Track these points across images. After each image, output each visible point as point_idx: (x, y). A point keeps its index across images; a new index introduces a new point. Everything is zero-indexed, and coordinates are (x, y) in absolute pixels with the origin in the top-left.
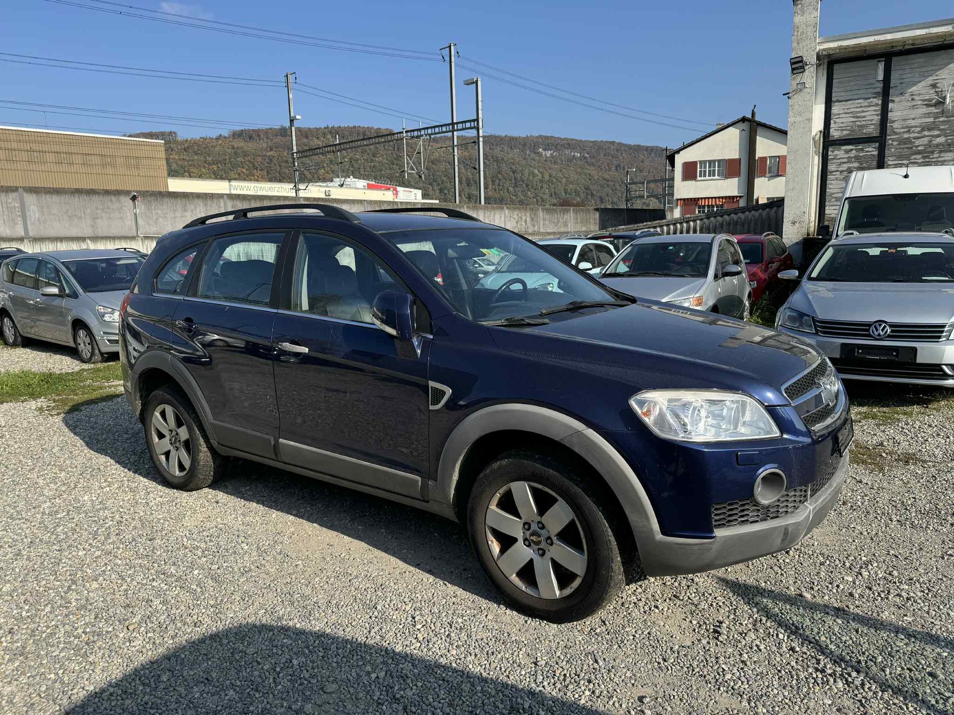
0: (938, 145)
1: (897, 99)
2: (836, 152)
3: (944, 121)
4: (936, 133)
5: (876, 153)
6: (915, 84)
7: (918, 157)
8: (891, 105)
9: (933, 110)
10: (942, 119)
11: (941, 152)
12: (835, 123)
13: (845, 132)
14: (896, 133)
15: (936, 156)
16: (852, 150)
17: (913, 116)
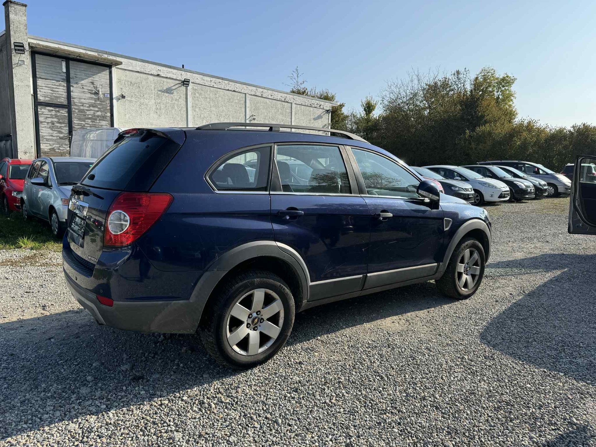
0: (98, 116)
1: (75, 86)
2: (43, 110)
3: (99, 104)
4: (96, 109)
5: (67, 115)
6: (83, 80)
7: (89, 121)
8: (72, 88)
9: (93, 96)
10: (98, 102)
11: (100, 120)
12: (40, 91)
13: (47, 99)
14: (76, 105)
15: (98, 122)
16: (52, 110)
17: (84, 97)
